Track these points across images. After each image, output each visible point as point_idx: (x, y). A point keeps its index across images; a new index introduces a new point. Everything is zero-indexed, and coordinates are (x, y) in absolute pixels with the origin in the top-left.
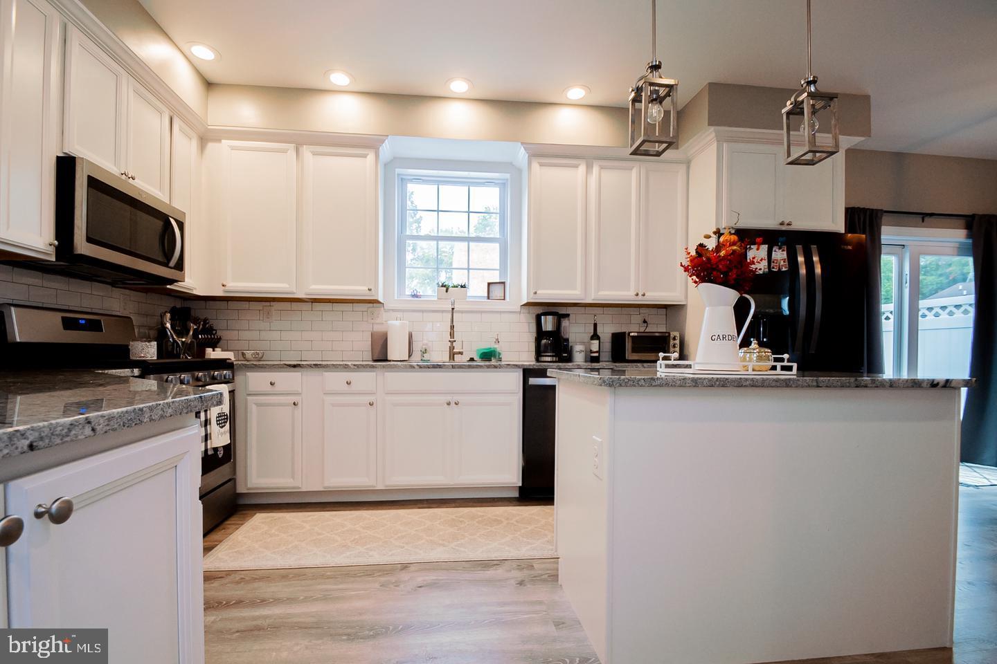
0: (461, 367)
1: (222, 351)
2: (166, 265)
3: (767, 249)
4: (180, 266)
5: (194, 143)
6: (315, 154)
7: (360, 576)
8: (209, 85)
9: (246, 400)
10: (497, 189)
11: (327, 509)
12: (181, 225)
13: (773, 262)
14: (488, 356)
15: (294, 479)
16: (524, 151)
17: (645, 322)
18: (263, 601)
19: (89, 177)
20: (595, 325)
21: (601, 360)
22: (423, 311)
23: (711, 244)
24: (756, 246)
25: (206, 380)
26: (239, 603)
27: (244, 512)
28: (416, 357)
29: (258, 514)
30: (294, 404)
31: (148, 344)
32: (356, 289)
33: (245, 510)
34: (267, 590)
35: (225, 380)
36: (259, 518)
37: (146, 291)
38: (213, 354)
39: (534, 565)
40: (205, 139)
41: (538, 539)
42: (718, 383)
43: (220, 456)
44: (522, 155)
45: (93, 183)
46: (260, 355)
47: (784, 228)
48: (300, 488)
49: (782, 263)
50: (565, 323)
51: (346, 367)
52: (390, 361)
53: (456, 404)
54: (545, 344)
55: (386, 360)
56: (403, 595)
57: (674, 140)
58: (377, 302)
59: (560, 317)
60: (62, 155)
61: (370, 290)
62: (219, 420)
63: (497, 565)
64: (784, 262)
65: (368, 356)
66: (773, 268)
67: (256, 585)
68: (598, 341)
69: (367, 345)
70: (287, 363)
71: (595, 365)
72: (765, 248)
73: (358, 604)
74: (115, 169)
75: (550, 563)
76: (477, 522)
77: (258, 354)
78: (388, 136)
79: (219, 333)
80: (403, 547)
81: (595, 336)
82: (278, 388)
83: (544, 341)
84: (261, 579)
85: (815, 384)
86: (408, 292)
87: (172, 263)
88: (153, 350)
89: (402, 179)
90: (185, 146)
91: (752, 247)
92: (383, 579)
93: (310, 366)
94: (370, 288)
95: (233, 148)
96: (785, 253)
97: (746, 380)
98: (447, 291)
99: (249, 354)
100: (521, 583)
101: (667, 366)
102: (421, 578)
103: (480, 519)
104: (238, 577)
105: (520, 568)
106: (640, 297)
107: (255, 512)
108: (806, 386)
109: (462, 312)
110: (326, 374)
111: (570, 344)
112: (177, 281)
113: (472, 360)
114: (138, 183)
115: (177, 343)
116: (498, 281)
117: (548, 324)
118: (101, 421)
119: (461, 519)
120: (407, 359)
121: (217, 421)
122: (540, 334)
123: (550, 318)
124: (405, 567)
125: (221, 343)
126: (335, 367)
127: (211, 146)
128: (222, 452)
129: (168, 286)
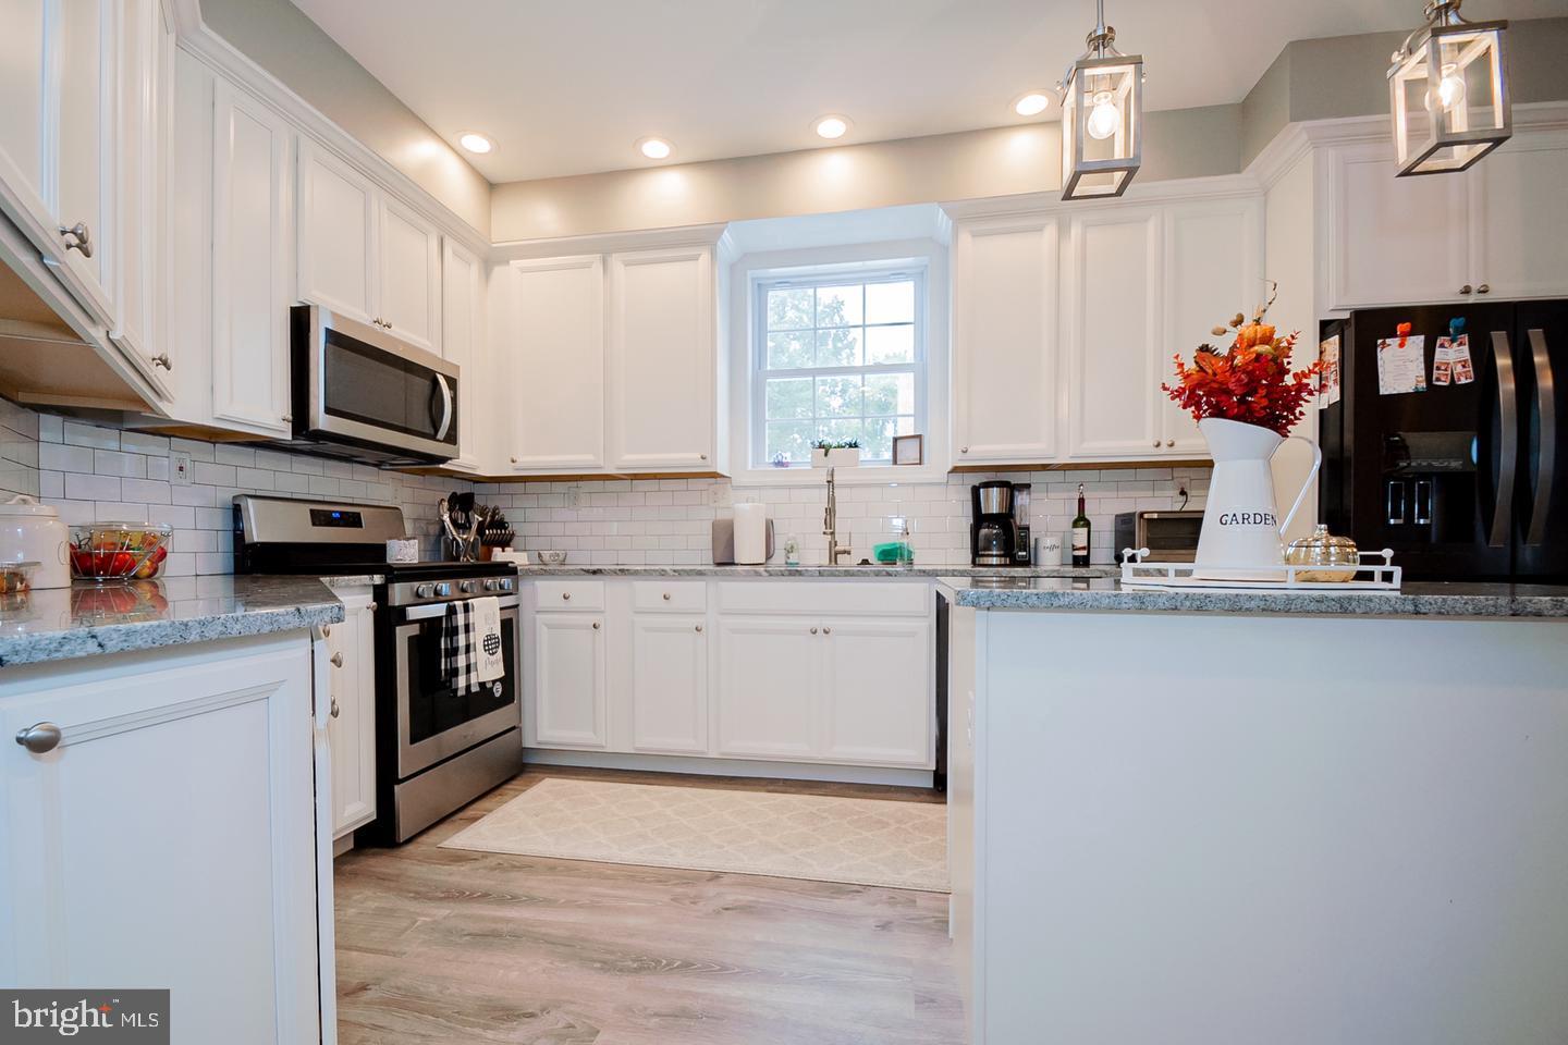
0: (848, 574)
1: (515, 551)
2: (433, 437)
3: (1422, 345)
4: (452, 438)
5: (475, 270)
6: (627, 264)
7: (649, 882)
8: (491, 187)
9: (535, 620)
10: (911, 284)
11: (638, 781)
12: (452, 383)
13: (1438, 368)
14: (890, 556)
15: (595, 733)
16: (946, 217)
17: (1183, 493)
18: (513, 898)
19: (327, 330)
20: (1081, 502)
21: (1091, 562)
22: (790, 487)
23: (1223, 346)
24: (1397, 341)
25: (472, 592)
26: (485, 897)
27: (532, 775)
28: (779, 559)
29: (547, 779)
30: (594, 626)
31: (406, 543)
32: (683, 458)
33: (534, 772)
34: (521, 883)
35: (503, 592)
36: (548, 786)
37: (423, 473)
38: (499, 555)
39: (918, 900)
40: (490, 261)
41: (938, 860)
42: (1188, 603)
43: (497, 695)
44: (943, 221)
45: (334, 338)
46: (561, 558)
47: (1472, 299)
48: (603, 747)
49: (1459, 368)
50: (1021, 499)
51: (663, 573)
52: (737, 564)
53: (826, 632)
54: (986, 535)
55: (733, 564)
56: (698, 917)
57: (1137, 164)
58: (714, 475)
59: (1011, 489)
60: (298, 305)
61: (703, 458)
62: (488, 645)
63: (859, 892)
64: (1464, 366)
65: (708, 557)
66: (1438, 379)
67: (513, 875)
68: (1086, 529)
69: (706, 541)
70: (584, 568)
71: (1082, 571)
72: (1418, 341)
73: (631, 921)
74: (366, 316)
75: (938, 899)
76: (848, 822)
77: (558, 555)
78: (727, 223)
79: (512, 527)
80: (721, 847)
81: (1082, 521)
82: (574, 602)
83: (984, 531)
84: (520, 868)
85: (1410, 608)
86: (770, 459)
87: (442, 434)
88: (413, 551)
89: (759, 285)
90: (462, 273)
91: (1388, 341)
92: (679, 890)
93: (615, 572)
94: (704, 454)
95: (524, 270)
96: (1466, 348)
97: (1251, 598)
98: (826, 455)
99: (546, 555)
100: (885, 926)
101: (1137, 573)
102: (731, 897)
103: (856, 817)
104: (492, 861)
105: (892, 902)
106: (1164, 448)
107: (541, 776)
108: (1390, 613)
109: (851, 486)
110: (636, 583)
111: (1032, 537)
112: (451, 459)
113: (865, 562)
114: (395, 332)
115: (458, 543)
116: (912, 434)
117: (993, 502)
118: (115, 636)
119: (825, 815)
120: (763, 561)
121: (485, 646)
122: (980, 519)
123: (995, 492)
124: (716, 876)
125: (515, 541)
126: (647, 574)
127: (498, 271)
128: (500, 690)
129: (441, 466)
